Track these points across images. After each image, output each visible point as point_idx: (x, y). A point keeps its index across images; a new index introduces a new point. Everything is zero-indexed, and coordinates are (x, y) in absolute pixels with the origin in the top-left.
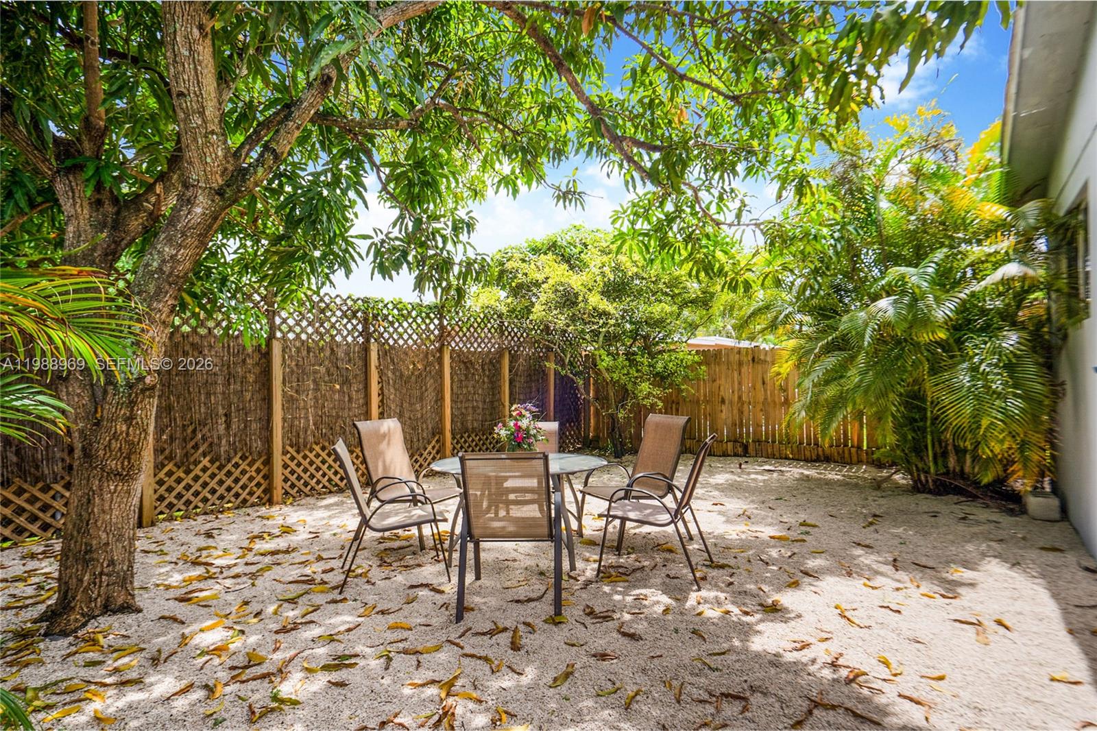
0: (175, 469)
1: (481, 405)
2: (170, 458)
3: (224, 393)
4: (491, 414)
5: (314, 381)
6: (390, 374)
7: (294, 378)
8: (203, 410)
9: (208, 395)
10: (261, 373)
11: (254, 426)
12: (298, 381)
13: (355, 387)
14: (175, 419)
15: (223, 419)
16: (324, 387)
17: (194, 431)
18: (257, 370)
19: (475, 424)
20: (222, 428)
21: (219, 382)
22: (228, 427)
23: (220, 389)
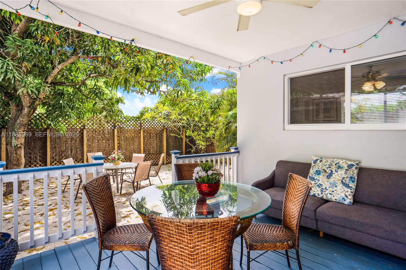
0: (57, 163)
1: (155, 146)
2: (55, 160)
3: (70, 144)
4: (159, 149)
5: (97, 140)
6: (122, 137)
7: (91, 139)
8: (64, 148)
9: (66, 144)
10: (81, 138)
11: (79, 152)
12: (92, 140)
13: (110, 141)
14: (57, 150)
15: (70, 150)
16: (100, 142)
17: (62, 153)
18: (80, 137)
19: (154, 152)
20: (70, 152)
21: (69, 140)
22: (71, 152)
23: (69, 142)
